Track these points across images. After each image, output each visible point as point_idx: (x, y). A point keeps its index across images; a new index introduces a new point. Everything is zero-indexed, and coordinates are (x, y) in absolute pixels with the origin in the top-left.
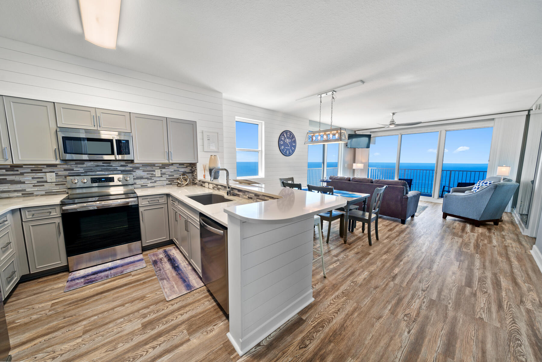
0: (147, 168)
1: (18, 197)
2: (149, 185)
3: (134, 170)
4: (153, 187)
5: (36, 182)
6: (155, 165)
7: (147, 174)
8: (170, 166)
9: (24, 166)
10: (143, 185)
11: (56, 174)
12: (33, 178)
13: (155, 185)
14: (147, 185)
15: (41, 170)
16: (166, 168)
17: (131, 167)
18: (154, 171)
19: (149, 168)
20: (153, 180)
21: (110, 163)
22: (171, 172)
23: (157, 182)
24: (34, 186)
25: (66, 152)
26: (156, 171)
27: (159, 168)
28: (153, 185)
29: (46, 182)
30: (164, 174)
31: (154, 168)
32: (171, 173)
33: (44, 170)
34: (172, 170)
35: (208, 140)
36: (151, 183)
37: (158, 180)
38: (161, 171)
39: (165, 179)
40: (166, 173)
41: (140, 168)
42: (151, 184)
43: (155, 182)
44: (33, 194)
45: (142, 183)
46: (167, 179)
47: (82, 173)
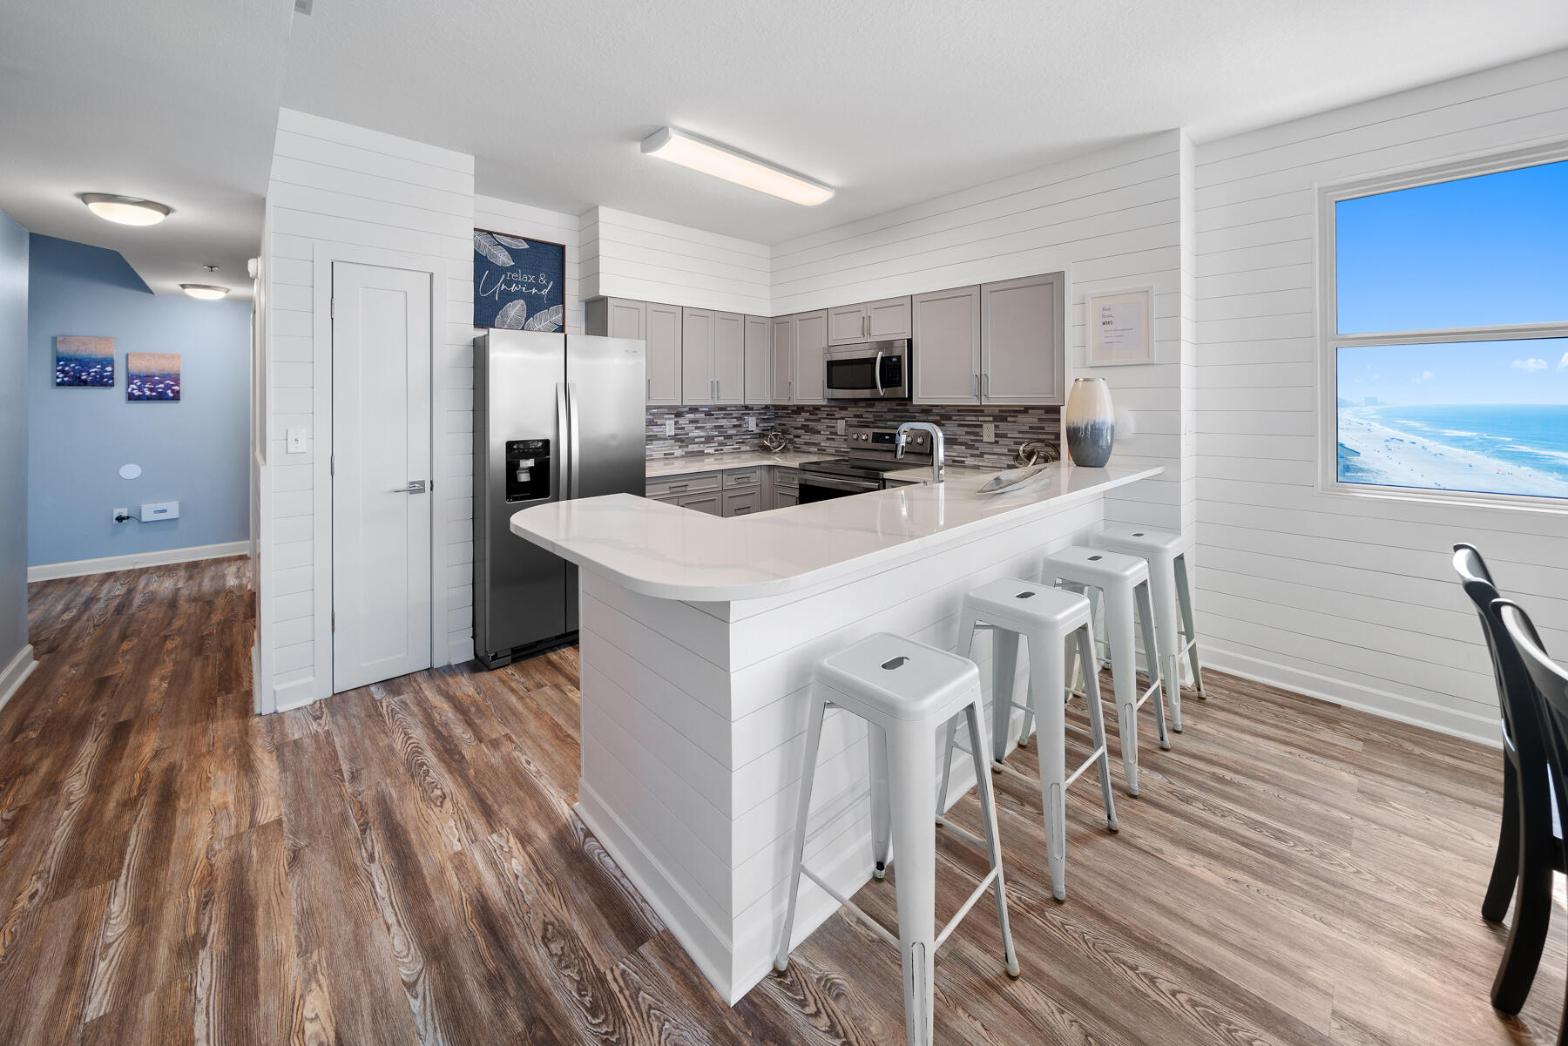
0: (967, 418)
1: (815, 453)
2: (969, 461)
3: (942, 422)
4: (977, 467)
5: (828, 433)
6: (983, 411)
7: (967, 433)
8: (1020, 416)
9: (822, 409)
10: (956, 459)
11: (846, 421)
12: (828, 427)
13: (980, 464)
14: (963, 462)
15: (834, 415)
16: (1009, 419)
17: (938, 415)
18: (981, 426)
19: (971, 419)
20: (977, 449)
21: (906, 405)
22: (1022, 432)
23: (985, 456)
24: (828, 439)
25: (830, 386)
26: (985, 425)
27: (991, 419)
28: (976, 463)
29: (836, 434)
30: (1004, 436)
31: (981, 419)
32: (1020, 436)
33: (837, 416)
34: (1026, 428)
35: (1104, 323)
36: (972, 456)
37: (987, 450)
38: (996, 427)
39: (1006, 451)
40: (1009, 436)
41: (954, 418)
42: (972, 459)
43: (981, 455)
44: (824, 450)
45: (955, 454)
46: (1009, 450)
47: (872, 422)
